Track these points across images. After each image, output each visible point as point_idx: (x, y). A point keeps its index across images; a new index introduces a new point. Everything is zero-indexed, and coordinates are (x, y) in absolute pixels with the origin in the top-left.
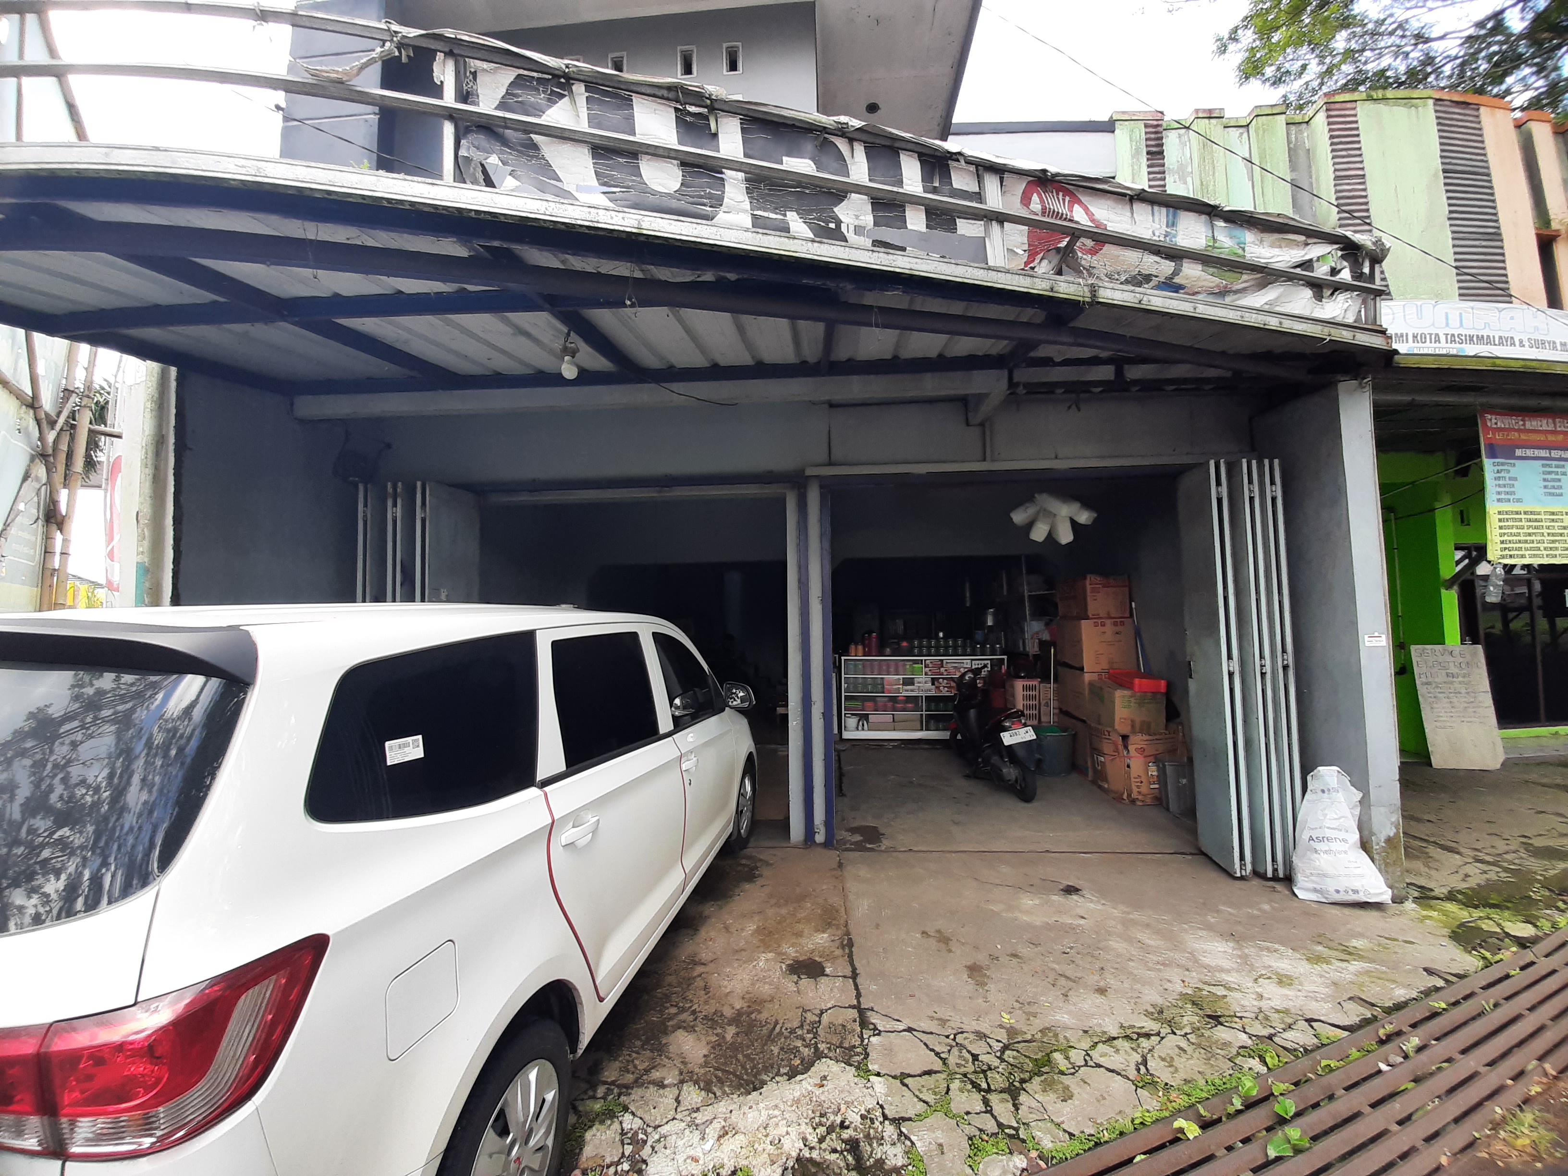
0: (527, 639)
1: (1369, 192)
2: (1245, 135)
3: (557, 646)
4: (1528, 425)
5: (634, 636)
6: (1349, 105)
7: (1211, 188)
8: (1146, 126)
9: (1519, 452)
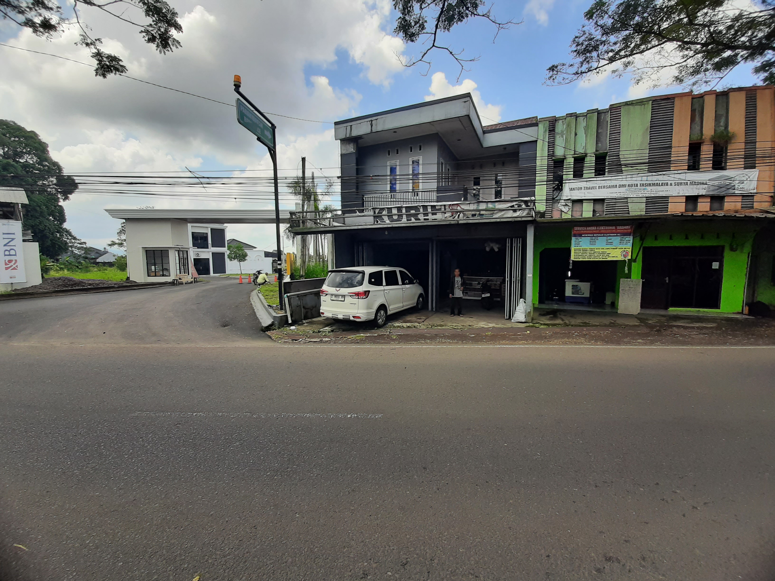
0: (381, 271)
1: (621, 138)
2: (585, 119)
3: (385, 272)
4: (588, 229)
5: (395, 271)
6: (619, 108)
7: (569, 140)
8: (549, 122)
9: (583, 235)
